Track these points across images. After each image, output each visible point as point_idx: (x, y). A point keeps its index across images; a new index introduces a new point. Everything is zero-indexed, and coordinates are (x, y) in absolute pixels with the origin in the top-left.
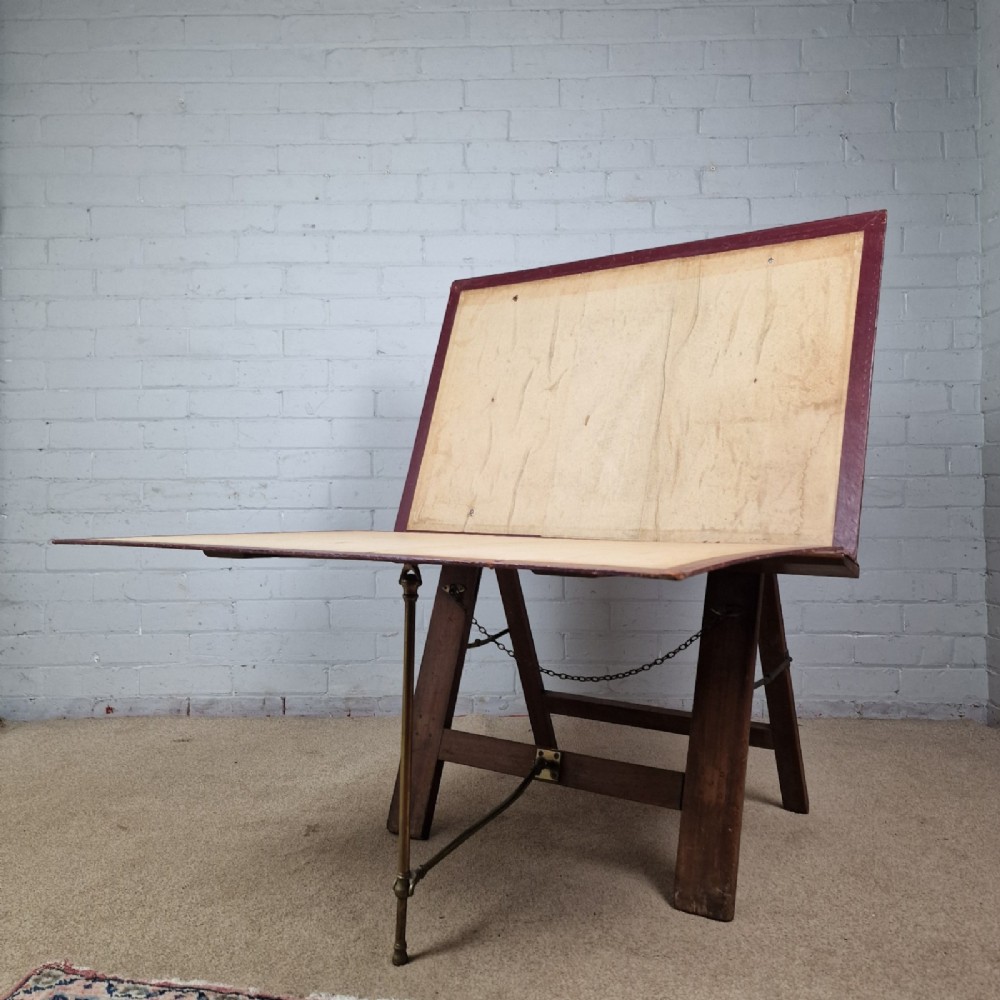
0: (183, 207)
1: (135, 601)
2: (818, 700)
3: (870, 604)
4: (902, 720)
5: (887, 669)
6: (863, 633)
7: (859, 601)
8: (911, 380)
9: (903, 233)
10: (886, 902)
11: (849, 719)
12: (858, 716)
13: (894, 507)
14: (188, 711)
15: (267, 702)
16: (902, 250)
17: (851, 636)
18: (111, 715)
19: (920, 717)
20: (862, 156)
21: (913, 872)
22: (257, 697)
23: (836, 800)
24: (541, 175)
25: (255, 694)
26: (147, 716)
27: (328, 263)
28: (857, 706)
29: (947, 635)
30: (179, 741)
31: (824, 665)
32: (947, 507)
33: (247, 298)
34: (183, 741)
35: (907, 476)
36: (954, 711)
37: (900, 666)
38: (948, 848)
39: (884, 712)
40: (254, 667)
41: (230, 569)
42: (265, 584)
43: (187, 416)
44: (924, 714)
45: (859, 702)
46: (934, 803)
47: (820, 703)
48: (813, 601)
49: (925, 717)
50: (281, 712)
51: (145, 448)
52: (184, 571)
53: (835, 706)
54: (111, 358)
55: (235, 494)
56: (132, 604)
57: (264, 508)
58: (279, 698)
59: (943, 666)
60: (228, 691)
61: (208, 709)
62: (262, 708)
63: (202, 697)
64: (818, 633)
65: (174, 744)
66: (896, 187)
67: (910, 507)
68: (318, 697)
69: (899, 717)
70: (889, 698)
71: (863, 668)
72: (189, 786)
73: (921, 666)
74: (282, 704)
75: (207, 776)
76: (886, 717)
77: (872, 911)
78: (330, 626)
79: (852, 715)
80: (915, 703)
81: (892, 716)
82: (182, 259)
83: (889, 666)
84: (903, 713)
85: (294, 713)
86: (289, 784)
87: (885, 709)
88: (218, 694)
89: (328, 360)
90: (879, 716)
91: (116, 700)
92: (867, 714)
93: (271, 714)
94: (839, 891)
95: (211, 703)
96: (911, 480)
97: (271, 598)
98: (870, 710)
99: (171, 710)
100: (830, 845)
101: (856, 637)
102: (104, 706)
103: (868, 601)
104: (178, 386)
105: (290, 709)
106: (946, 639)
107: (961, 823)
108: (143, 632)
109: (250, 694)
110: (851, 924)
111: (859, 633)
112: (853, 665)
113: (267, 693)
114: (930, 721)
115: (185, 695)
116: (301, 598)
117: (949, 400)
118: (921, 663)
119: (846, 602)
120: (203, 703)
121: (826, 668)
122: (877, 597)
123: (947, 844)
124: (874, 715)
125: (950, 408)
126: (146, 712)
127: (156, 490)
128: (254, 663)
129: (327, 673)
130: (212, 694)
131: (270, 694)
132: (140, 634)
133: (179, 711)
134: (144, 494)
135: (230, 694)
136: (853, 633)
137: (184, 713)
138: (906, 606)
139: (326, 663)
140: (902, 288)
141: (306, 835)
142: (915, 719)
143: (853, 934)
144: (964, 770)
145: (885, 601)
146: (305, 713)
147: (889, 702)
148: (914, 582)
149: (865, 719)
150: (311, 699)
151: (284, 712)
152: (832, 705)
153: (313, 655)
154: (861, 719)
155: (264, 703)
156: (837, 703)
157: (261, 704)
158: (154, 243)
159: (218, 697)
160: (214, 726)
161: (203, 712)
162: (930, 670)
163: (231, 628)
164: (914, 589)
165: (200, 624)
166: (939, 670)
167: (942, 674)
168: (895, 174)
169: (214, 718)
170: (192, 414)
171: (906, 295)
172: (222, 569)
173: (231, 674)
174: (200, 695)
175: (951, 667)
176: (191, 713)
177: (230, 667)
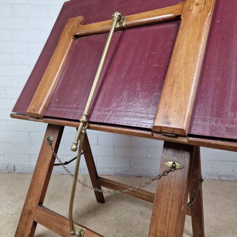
4: (235, 181)
5: (230, 162)
11: (215, 180)
12: (219, 179)
15: (8, 167)
17: (218, 150)
22: (5, 165)
27: (28, 4)
31: (208, 160)
37: (235, 162)
39: (228, 178)
42: (7, 126)
45: (219, 174)
47: (205, 174)
50: (13, 171)
57: (6, 98)
58: (13, 166)
62: (7, 170)
68: (26, 166)
69: (233, 179)
70: (230, 173)
71: (222, 162)
74: (13, 168)
76: (228, 179)
78: (30, 141)
79: (216, 178)
81: (231, 179)
83: (231, 161)
84: (235, 178)
87: (229, 177)
89: (29, 43)
90: (226, 179)
92: (221, 178)
93: (10, 172)
97: (9, 131)
98: (223, 177)
101: (220, 151)
105: (17, 170)
109: (2, 164)
112: (218, 161)
113: (8, 164)
116: (20, 131)
121: (208, 161)
124: (224, 179)
128: (3, 154)
129: (30, 158)
131: (10, 165)
139: (29, 154)
146: (22, 172)
147: (230, 174)
149: (221, 180)
150: (24, 167)
151: (15, 171)
152: (209, 174)
153: (24, 152)
154: (219, 180)
155: (7, 168)
156: (211, 174)
157: (6, 168)
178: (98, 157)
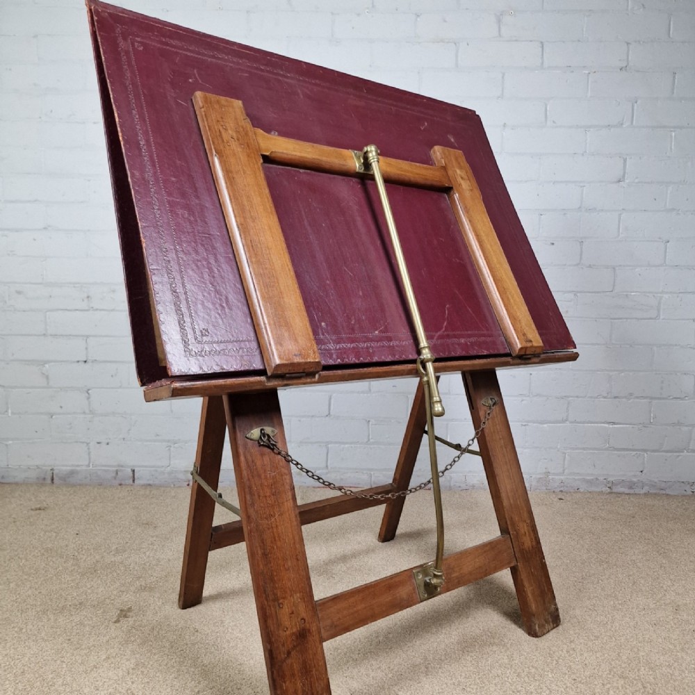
0: (35, 36)
1: (4, 386)
2: (576, 478)
3: (624, 400)
4: (645, 494)
5: (635, 453)
6: (617, 424)
7: (615, 397)
8: (673, 209)
9: (674, 77)
11: (601, 493)
12: (609, 490)
13: (650, 318)
14: (52, 479)
15: (119, 473)
16: (673, 93)
17: (607, 425)
19: (660, 493)
20: (643, 5)
21: (677, 673)
22: (110, 469)
24: (359, 15)
25: (109, 466)
26: (17, 484)
28: (609, 482)
29: (687, 426)
30: (36, 509)
31: (584, 449)
33: (95, 123)
34: (40, 509)
35: (663, 292)
36: (688, 488)
37: (645, 451)
39: (631, 488)
40: (108, 444)
41: (85, 362)
42: (116, 375)
43: (45, 228)
44: (662, 489)
45: (610, 479)
47: (579, 480)
48: (577, 397)
49: (664, 492)
50: (131, 481)
52: (46, 362)
53: (590, 482)
55: (88, 297)
57: (113, 310)
58: (129, 470)
59: (682, 451)
60: (87, 463)
61: (69, 477)
62: (115, 478)
63: (64, 468)
64: (580, 423)
65: (30, 512)
66: (671, 36)
67: (663, 319)
68: (162, 469)
69: (642, 492)
70: (635, 476)
71: (616, 452)
73: (662, 451)
74: (131, 475)
75: (47, 550)
76: (631, 491)
78: (172, 411)
79: (604, 489)
80: (656, 480)
81: (637, 491)
82: (35, 85)
83: (637, 450)
84: (646, 489)
85: (142, 482)
86: (118, 558)
87: (631, 485)
88: (78, 466)
90: (627, 491)
92: (616, 489)
93: (123, 483)
95: (72, 473)
96: (666, 296)
97: (120, 387)
98: (619, 486)
99: (38, 478)
100: (597, 638)
101: (611, 426)
103: (623, 397)
104: (36, 201)
105: (138, 478)
106: (685, 429)
108: (12, 413)
109: (105, 466)
111: (614, 423)
112: (607, 449)
113: (119, 466)
114: (668, 495)
115: (49, 466)
118: (663, 449)
119: (605, 398)
120: (65, 473)
121: (585, 451)
122: (631, 394)
124: (622, 490)
126: (18, 479)
127: (19, 293)
128: (107, 441)
129: (169, 449)
130: (73, 465)
131: (122, 466)
132: (10, 415)
133: (44, 479)
134: (9, 296)
135: (89, 466)
136: (609, 423)
137: (49, 481)
138: (654, 401)
139: (169, 441)
140: (671, 127)
141: (115, 622)
142: (655, 494)
145: (637, 397)
146: (151, 482)
147: (635, 480)
148: (662, 382)
149: (615, 493)
150: (156, 471)
151: (134, 481)
152: (588, 481)
153: (158, 435)
154: (612, 493)
155: (117, 473)
156: (593, 479)
157: (114, 475)
158: (10, 70)
159: (78, 469)
160: (71, 494)
161: (65, 481)
162: (670, 454)
163: (87, 411)
164: (662, 388)
165: (61, 407)
166: (678, 454)
167: (680, 457)
168: (672, 23)
169: (73, 485)
170: (49, 226)
171: (673, 134)
172: (78, 362)
173: (89, 449)
174: (63, 466)
175: (688, 452)
176: (54, 481)
177: (88, 444)
178: (330, 446)
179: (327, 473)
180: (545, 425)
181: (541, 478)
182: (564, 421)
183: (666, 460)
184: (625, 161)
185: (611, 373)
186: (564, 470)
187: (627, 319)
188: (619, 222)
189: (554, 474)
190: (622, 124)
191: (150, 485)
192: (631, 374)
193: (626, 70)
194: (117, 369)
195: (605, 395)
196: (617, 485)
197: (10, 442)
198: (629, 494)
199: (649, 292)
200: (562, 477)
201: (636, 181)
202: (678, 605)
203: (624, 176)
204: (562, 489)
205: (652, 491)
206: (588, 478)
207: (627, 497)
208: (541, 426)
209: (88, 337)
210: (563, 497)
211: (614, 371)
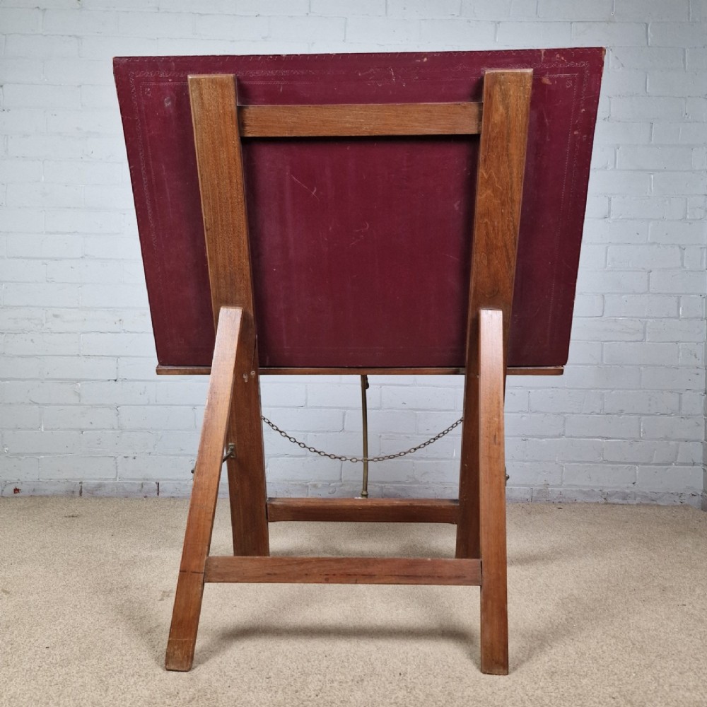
0: (80, 86)
1: (38, 404)
2: (574, 489)
3: (615, 416)
4: (638, 505)
5: (626, 466)
6: (610, 438)
7: (607, 414)
8: (654, 243)
9: (651, 127)
10: (643, 663)
11: (597, 503)
12: (604, 501)
13: (637, 341)
14: (81, 492)
15: (145, 486)
16: (651, 140)
17: (600, 440)
18: (18, 495)
19: (651, 503)
20: (622, 65)
21: (662, 634)
22: (136, 482)
23: (593, 571)
25: (134, 479)
26: (47, 496)
28: (604, 494)
29: (673, 440)
30: (69, 517)
31: (579, 462)
32: (677, 342)
34: (73, 517)
35: (648, 317)
36: (677, 498)
37: (637, 464)
38: (687, 612)
39: (624, 499)
40: (134, 458)
41: (116, 380)
42: (144, 393)
43: (82, 257)
44: (653, 500)
45: (605, 490)
46: (670, 573)
47: (577, 491)
48: (573, 413)
49: (655, 503)
50: (156, 493)
51: (48, 281)
52: (78, 381)
53: (587, 494)
54: (20, 208)
55: (120, 320)
56: (36, 406)
57: (143, 332)
58: (154, 483)
59: (670, 464)
60: (114, 477)
61: (96, 490)
62: (140, 491)
63: (92, 482)
64: (576, 437)
65: (65, 519)
66: (648, 91)
67: (649, 341)
68: (186, 482)
69: (635, 503)
70: (628, 488)
71: (610, 465)
72: (70, 555)
73: (652, 464)
74: (156, 488)
76: (625, 502)
77: (633, 671)
78: (196, 427)
79: (599, 500)
80: (647, 491)
81: (630, 501)
82: (78, 129)
83: (629, 463)
84: (638, 499)
85: (166, 495)
87: (625, 496)
88: (106, 479)
90: (621, 501)
91: (22, 483)
92: (611, 500)
93: (148, 495)
94: (604, 652)
95: (100, 486)
96: (651, 320)
97: (148, 404)
98: (614, 497)
99: (67, 491)
101: (604, 441)
102: (13, 487)
103: (615, 414)
104: (74, 232)
105: (163, 492)
106: (672, 443)
107: (694, 591)
108: (45, 429)
109: (131, 479)
110: (616, 683)
111: (607, 438)
112: (601, 462)
113: (144, 479)
114: (658, 506)
115: (79, 479)
116: (172, 405)
117: (682, 259)
118: (653, 462)
119: (598, 414)
120: (93, 486)
121: (581, 465)
122: (622, 411)
123: (685, 609)
124: (616, 501)
125: (683, 265)
126: (48, 493)
127: (56, 316)
128: (134, 455)
130: (100, 479)
131: (147, 480)
132: (43, 431)
133: (73, 492)
134: (47, 319)
135: (115, 479)
136: (603, 438)
137: (78, 494)
138: (643, 418)
139: (192, 455)
140: (650, 170)
142: (648, 505)
143: (619, 692)
144: (689, 546)
145: (628, 414)
146: (174, 495)
147: (628, 491)
148: (650, 400)
149: (610, 504)
150: (179, 483)
151: (158, 494)
152: (584, 493)
153: (182, 450)
154: (607, 504)
155: (142, 486)
156: (589, 491)
157: (139, 488)
158: (55, 115)
159: (105, 482)
160: (99, 505)
161: (92, 493)
162: (660, 467)
163: (116, 427)
164: (650, 405)
165: (91, 423)
166: (667, 467)
167: (668, 470)
168: (648, 80)
169: (101, 498)
170: (86, 255)
171: (652, 176)
172: (109, 380)
173: (116, 463)
174: (90, 479)
175: (676, 465)
176: (83, 494)
177: (115, 458)
179: (341, 486)
180: (544, 440)
181: (540, 490)
182: (560, 436)
183: (656, 472)
184: (610, 200)
185: (603, 391)
186: (562, 483)
187: (616, 341)
188: (606, 253)
189: (553, 486)
190: (606, 168)
191: (173, 497)
192: (621, 391)
193: (608, 121)
194: (145, 387)
195: (598, 411)
196: (610, 496)
197: (42, 457)
198: (623, 504)
199: (635, 317)
200: (561, 489)
201: (621, 217)
202: (665, 588)
203: (609, 212)
204: (561, 500)
205: (645, 502)
206: (585, 490)
207: (621, 506)
208: (540, 440)
209: (119, 357)
210: (562, 507)
211: (606, 389)
